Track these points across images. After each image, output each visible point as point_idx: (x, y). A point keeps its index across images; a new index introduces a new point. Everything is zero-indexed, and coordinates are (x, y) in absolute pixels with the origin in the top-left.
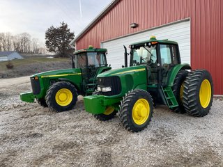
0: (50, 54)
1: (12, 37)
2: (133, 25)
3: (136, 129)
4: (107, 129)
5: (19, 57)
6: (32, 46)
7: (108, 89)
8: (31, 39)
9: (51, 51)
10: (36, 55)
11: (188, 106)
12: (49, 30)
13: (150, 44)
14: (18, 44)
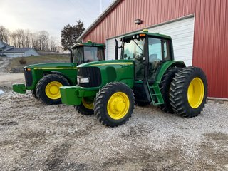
0: (65, 52)
1: (31, 34)
2: (137, 21)
3: (112, 124)
4: (83, 122)
5: (35, 54)
6: (50, 44)
7: (86, 80)
8: (49, 37)
9: (65, 49)
10: (53, 53)
11: (174, 104)
12: (66, 29)
13: (138, 37)
14: (37, 42)
